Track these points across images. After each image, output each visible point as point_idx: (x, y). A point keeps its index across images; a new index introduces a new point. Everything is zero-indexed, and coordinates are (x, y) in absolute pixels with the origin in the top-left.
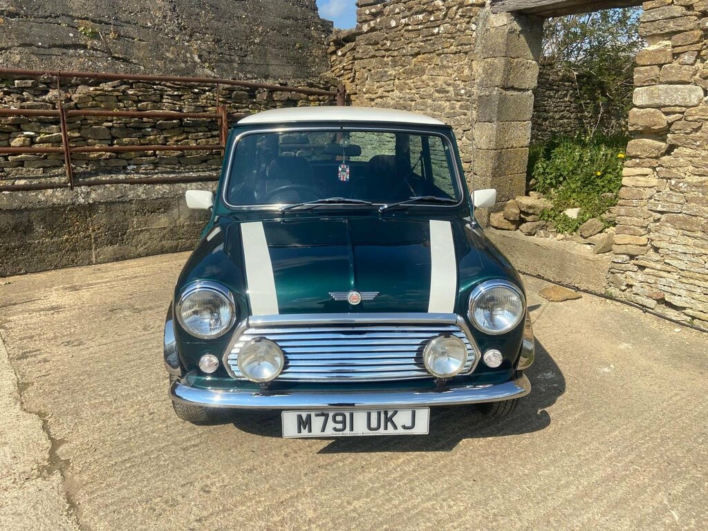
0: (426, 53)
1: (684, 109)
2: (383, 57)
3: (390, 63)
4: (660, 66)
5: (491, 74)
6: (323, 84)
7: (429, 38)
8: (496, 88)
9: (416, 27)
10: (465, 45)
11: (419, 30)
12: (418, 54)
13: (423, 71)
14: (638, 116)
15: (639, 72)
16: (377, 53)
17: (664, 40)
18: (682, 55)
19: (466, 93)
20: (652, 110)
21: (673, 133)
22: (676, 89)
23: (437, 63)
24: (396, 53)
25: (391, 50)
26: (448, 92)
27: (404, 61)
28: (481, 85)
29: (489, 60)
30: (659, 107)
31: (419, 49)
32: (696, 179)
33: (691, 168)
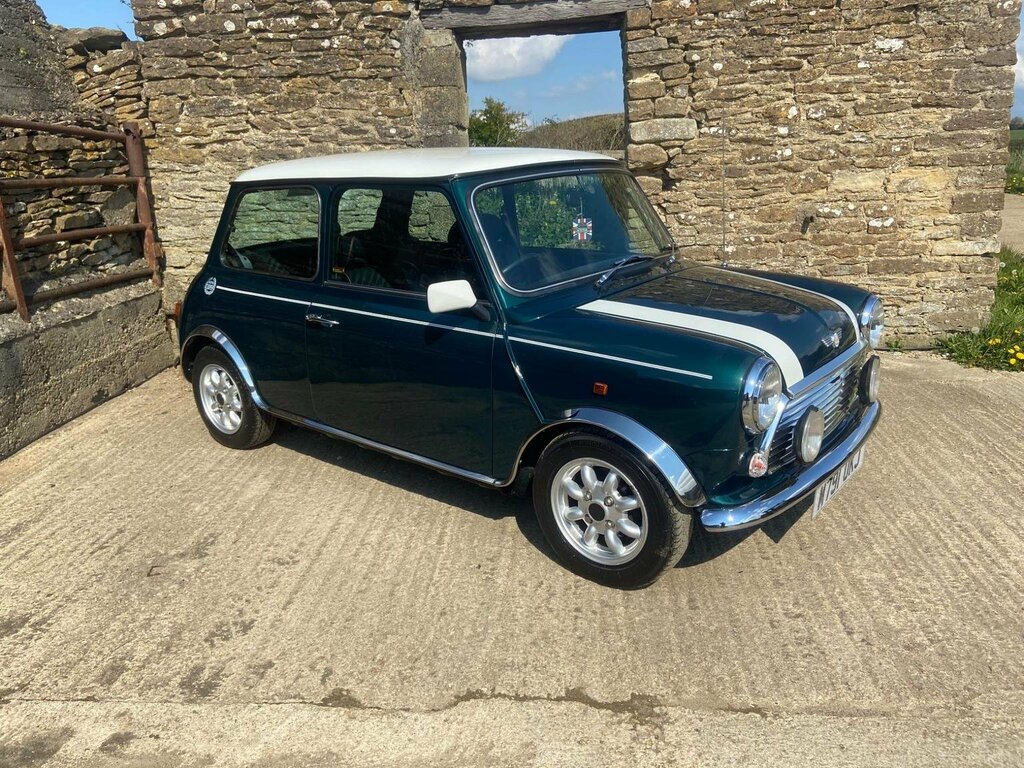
0: (310, 75)
1: (683, 142)
2: (215, 77)
3: (233, 87)
4: (653, 99)
5: (440, 108)
6: (96, 121)
7: (314, 53)
8: (451, 126)
9: (284, 36)
10: (384, 67)
11: (291, 40)
12: (294, 75)
13: (311, 102)
14: (639, 153)
15: (636, 106)
16: (198, 71)
17: (652, 72)
18: (675, 89)
19: (399, 134)
20: (652, 145)
21: (675, 167)
22: (674, 122)
23: (335, 90)
24: (244, 73)
25: (231, 67)
26: (366, 132)
27: (267, 86)
28: (425, 121)
29: (433, 89)
30: (657, 142)
31: (294, 69)
32: (701, 210)
33: (697, 200)
